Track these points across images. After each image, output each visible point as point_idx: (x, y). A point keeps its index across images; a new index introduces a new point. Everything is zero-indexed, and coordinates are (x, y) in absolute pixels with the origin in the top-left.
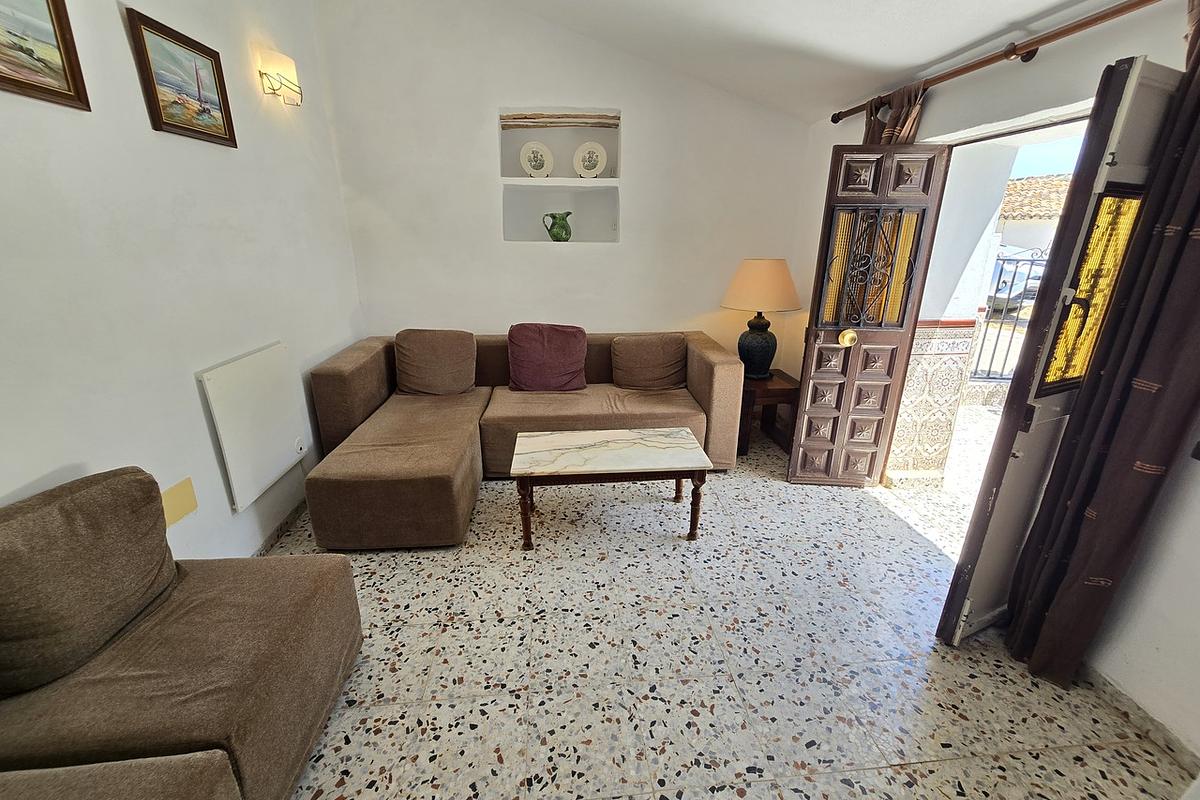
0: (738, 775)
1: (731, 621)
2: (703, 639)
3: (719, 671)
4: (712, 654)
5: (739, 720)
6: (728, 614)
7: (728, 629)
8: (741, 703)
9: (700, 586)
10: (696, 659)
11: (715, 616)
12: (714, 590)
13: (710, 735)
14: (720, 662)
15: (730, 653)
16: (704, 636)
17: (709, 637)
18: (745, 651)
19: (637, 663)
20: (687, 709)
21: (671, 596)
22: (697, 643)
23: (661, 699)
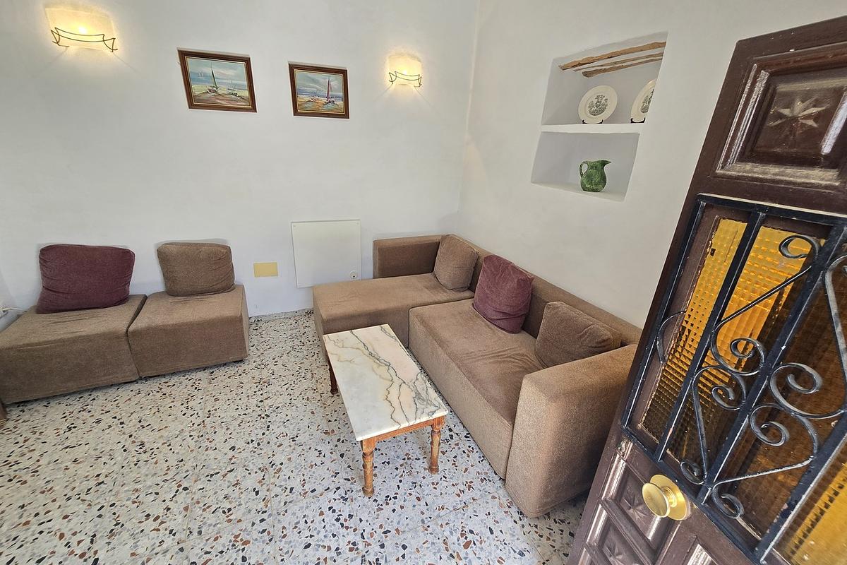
0: (96, 552)
1: (246, 538)
2: (227, 517)
3: (191, 532)
4: (210, 525)
5: (140, 551)
6: (255, 535)
7: (236, 537)
8: (155, 551)
9: (293, 508)
10: (207, 514)
11: (253, 524)
12: (288, 520)
13: (135, 531)
14: (200, 533)
15: (207, 540)
16: (231, 517)
17: (230, 521)
18: (207, 553)
19: (212, 475)
20: (161, 512)
21: (281, 486)
22: (224, 512)
23: (175, 495)
